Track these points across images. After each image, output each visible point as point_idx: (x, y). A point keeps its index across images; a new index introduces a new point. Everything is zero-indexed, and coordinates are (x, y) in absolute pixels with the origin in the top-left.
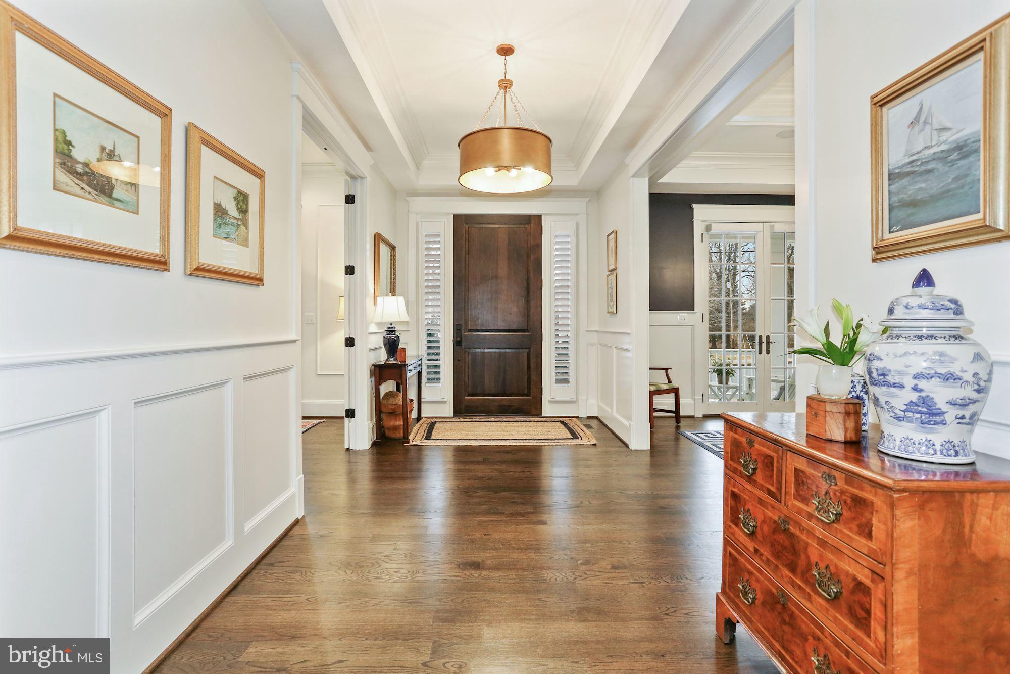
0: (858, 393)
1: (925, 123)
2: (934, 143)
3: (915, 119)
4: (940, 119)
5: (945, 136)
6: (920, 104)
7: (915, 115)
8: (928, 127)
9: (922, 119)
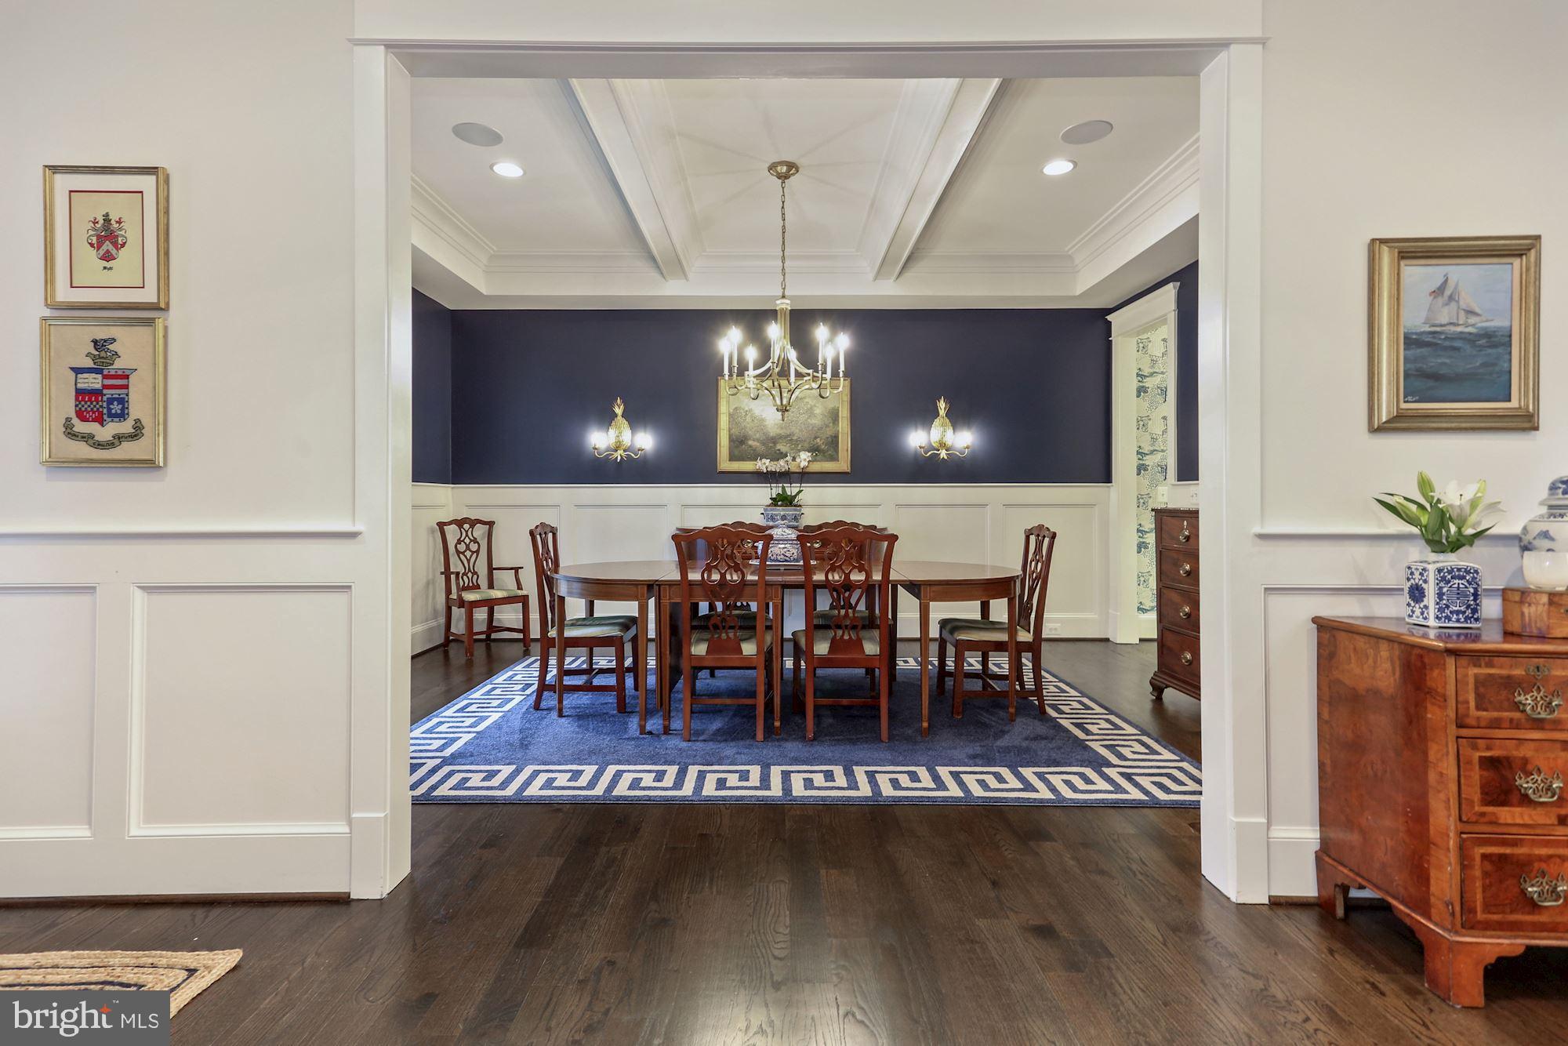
0: (1417, 581)
1: (1451, 298)
2: (1461, 322)
3: (1439, 288)
4: (1467, 300)
5: (1473, 320)
6: (1445, 276)
7: (1439, 284)
8: (1453, 305)
9: (1448, 293)
